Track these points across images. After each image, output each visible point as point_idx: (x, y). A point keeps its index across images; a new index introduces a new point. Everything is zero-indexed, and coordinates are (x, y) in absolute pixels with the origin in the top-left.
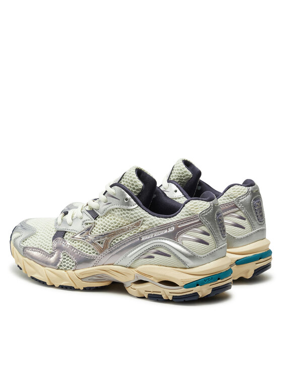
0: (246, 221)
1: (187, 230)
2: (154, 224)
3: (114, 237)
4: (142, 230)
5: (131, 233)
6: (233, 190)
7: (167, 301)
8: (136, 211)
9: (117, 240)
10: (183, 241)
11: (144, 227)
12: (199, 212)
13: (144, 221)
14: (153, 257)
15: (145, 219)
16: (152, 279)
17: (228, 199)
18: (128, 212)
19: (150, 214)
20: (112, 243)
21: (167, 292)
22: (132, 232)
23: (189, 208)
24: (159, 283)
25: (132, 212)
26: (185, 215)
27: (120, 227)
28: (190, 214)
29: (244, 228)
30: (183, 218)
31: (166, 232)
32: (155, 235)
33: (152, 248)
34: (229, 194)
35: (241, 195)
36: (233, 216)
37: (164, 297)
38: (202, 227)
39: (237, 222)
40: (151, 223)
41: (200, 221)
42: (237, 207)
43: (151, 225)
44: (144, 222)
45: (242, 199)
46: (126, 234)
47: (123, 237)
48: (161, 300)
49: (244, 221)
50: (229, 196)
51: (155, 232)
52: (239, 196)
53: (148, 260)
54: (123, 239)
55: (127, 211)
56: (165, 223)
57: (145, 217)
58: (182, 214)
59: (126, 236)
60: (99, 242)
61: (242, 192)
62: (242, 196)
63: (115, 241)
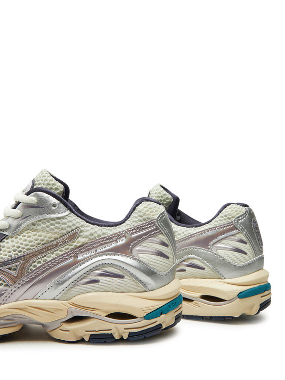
0: (248, 245)
1: (143, 240)
2: (96, 235)
3: (35, 258)
4: (78, 245)
5: (61, 251)
6: (230, 210)
7: (121, 341)
8: (69, 219)
9: (39, 263)
10: (140, 256)
11: (81, 240)
12: (156, 217)
13: (81, 231)
14: (98, 281)
15: (82, 229)
16: (96, 312)
17: (225, 220)
18: (59, 221)
19: (87, 222)
20: (31, 267)
21: (120, 328)
22: (63, 249)
23: (143, 211)
24: (107, 316)
25: (64, 221)
26: (138, 220)
27: (43, 244)
28: (145, 220)
29: (246, 254)
30: (137, 224)
31: (114, 245)
32: (99, 251)
33: (96, 268)
34: (226, 214)
35: (239, 215)
36: (233, 240)
37: (117, 337)
38: (160, 236)
39: (238, 246)
40: (92, 235)
41: (157, 229)
42: (237, 229)
43: (92, 237)
44: (81, 234)
45: (241, 219)
46: (52, 253)
47: (48, 257)
48: (113, 340)
49: (244, 245)
50: (226, 216)
51: (98, 246)
52: (238, 216)
53: (89, 286)
54: (49, 260)
55: (57, 220)
56: (111, 233)
57: (82, 226)
58: (134, 219)
59: (53, 256)
60: (10, 269)
61: (240, 212)
62: (241, 216)
63: (36, 263)
